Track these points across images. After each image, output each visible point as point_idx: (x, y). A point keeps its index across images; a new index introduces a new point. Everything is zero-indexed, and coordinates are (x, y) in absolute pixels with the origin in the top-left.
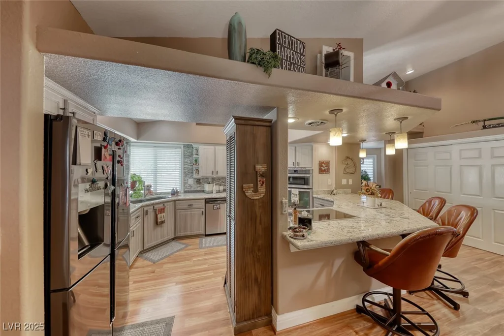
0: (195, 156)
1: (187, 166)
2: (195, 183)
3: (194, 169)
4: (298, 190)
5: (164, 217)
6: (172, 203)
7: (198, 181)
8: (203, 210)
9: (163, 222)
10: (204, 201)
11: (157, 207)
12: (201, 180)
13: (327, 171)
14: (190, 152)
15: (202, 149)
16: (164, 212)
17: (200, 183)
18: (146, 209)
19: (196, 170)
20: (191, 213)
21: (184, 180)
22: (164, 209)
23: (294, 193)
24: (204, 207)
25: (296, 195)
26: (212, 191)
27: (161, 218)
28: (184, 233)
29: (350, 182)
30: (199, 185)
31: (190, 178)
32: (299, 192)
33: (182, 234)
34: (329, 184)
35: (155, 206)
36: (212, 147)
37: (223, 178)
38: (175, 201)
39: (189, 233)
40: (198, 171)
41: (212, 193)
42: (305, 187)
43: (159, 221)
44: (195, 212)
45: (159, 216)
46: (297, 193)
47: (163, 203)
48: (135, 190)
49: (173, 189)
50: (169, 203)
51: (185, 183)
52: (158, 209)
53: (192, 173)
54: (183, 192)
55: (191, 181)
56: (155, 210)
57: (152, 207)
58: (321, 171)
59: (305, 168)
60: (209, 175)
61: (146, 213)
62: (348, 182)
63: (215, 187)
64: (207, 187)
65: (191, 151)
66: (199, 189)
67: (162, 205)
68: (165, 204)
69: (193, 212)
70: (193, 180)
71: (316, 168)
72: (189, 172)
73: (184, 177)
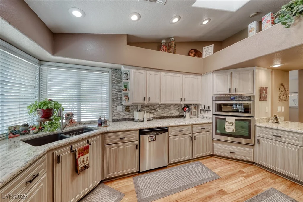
0: (124, 81)
1: (115, 92)
2: (124, 111)
3: (123, 95)
4: (234, 118)
5: (87, 159)
6: (99, 137)
7: (127, 109)
8: (137, 143)
9: (86, 167)
10: (138, 132)
11: (76, 147)
12: (130, 108)
13: (265, 98)
14: (118, 78)
15: (133, 72)
16: (87, 152)
17: (129, 111)
18: (57, 153)
19: (126, 96)
20: (123, 149)
21: (113, 108)
22: (87, 148)
23: (229, 121)
24: (138, 140)
25: (232, 123)
26: (143, 119)
27: (83, 161)
28: (114, 174)
30: (128, 113)
31: (118, 105)
32: (236, 120)
33: (112, 175)
34: (267, 111)
35: (74, 146)
36: (144, 72)
37: (151, 105)
38: (103, 134)
39: (120, 173)
40: (127, 98)
41: (143, 121)
42: (246, 114)
43: (80, 167)
44: (128, 146)
45: (80, 160)
46: (234, 121)
47: (87, 139)
48: (52, 120)
49: (100, 119)
50: (95, 138)
51: (113, 111)
52: (79, 151)
53: (121, 99)
54: (111, 120)
55: (120, 109)
56: (73, 152)
57: (69, 148)
59: (244, 94)
60: (141, 102)
61: (57, 159)
62: (281, 109)
63: (145, 115)
64: (137, 115)
65: (119, 76)
66: (128, 117)
67: (86, 142)
68: (90, 140)
69: (125, 147)
70: (121, 107)
71: (257, 94)
72: (117, 98)
73: (112, 104)
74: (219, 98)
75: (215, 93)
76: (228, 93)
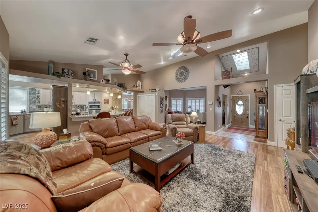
0: (37, 94)
1: (31, 99)
2: (37, 108)
3: (36, 100)
5: (17, 122)
6: (22, 116)
7: (39, 107)
9: (16, 124)
12: (41, 106)
13: (108, 103)
14: (33, 92)
15: (42, 91)
16: (17, 120)
17: (41, 108)
28: (30, 130)
29: (118, 107)
31: (34, 105)
34: (109, 108)
36: (49, 91)
38: (24, 115)
40: (39, 102)
43: (14, 124)
45: (14, 121)
46: (95, 112)
49: (22, 110)
50: (20, 116)
51: (30, 107)
52: (13, 118)
53: (35, 102)
54: (29, 111)
55: (34, 107)
58: (105, 103)
59: (98, 102)
60: (47, 103)
62: (117, 107)
64: (46, 110)
66: (40, 110)
68: (17, 116)
70: (36, 106)
71: (103, 102)
72: (33, 102)
73: (29, 104)
74: (90, 103)
75: (89, 101)
76: (93, 101)
